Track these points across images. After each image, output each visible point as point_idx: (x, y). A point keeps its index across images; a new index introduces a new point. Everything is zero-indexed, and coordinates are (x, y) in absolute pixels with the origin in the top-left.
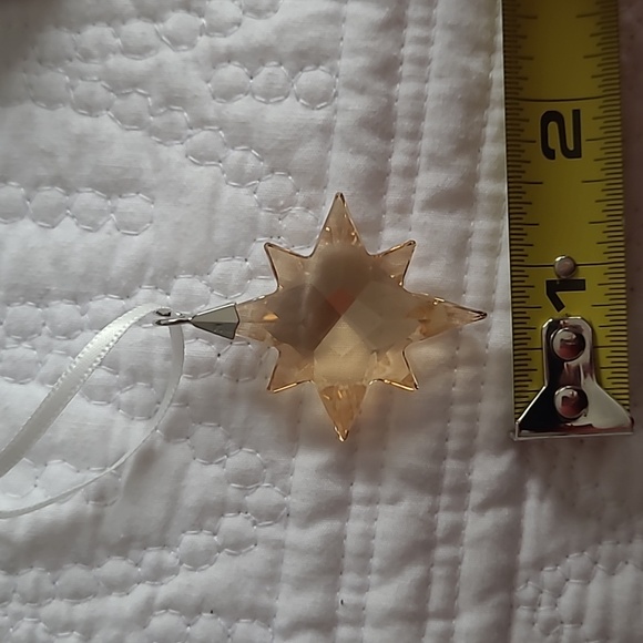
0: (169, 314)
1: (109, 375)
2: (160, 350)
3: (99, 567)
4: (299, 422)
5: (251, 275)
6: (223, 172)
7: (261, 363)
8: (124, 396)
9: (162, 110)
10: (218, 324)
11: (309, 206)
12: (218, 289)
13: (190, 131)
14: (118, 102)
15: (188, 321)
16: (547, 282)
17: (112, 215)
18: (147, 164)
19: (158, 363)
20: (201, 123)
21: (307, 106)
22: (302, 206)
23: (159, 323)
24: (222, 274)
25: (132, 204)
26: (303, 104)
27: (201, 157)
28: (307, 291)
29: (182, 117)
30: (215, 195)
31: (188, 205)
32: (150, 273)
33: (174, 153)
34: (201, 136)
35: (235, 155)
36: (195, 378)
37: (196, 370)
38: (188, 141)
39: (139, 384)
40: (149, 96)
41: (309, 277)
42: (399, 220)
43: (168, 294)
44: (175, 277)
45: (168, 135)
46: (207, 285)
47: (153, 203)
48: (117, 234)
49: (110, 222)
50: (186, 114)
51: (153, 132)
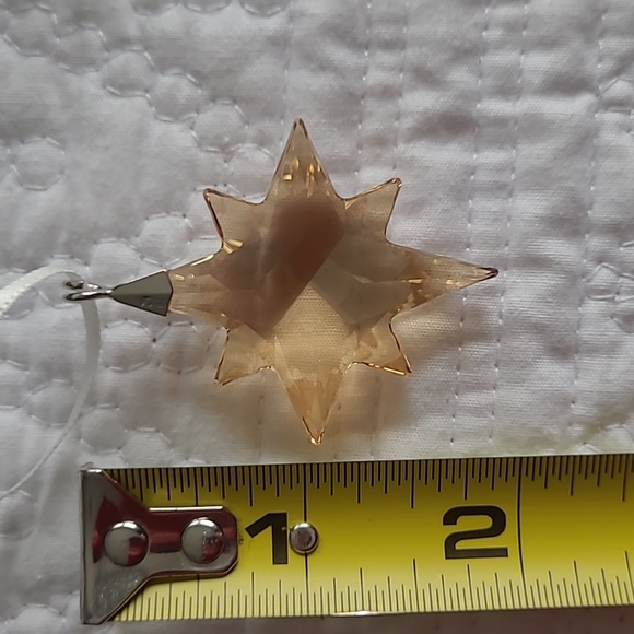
0: (80, 286)
1: (17, 371)
2: (79, 336)
3: (13, 617)
4: (260, 422)
5: (193, 234)
6: (150, 104)
7: (209, 348)
8: (37, 398)
9: (70, 29)
10: (146, 297)
11: (262, 142)
12: (150, 255)
13: (106, 54)
14: (14, 22)
15: (106, 294)
16: (285, 514)
17: (13, 167)
18: (53, 99)
19: (78, 353)
20: (120, 42)
21: (253, 14)
22: (253, 142)
23: (69, 298)
24: (153, 235)
25: (37, 150)
26: (249, 12)
27: (122, 86)
28: (263, 251)
29: (96, 36)
30: (141, 133)
31: (107, 148)
32: (63, 237)
33: (89, 83)
34: (121, 59)
35: (166, 81)
36: (125, 370)
37: (126, 359)
38: (106, 66)
39: (55, 381)
40: (55, 11)
41: (264, 232)
42: (379, 155)
43: (86, 264)
44: (96, 243)
45: (79, 61)
46: (137, 250)
47: (64, 149)
48: (18, 190)
49: (10, 176)
50: (101, 33)
51: (60, 57)
